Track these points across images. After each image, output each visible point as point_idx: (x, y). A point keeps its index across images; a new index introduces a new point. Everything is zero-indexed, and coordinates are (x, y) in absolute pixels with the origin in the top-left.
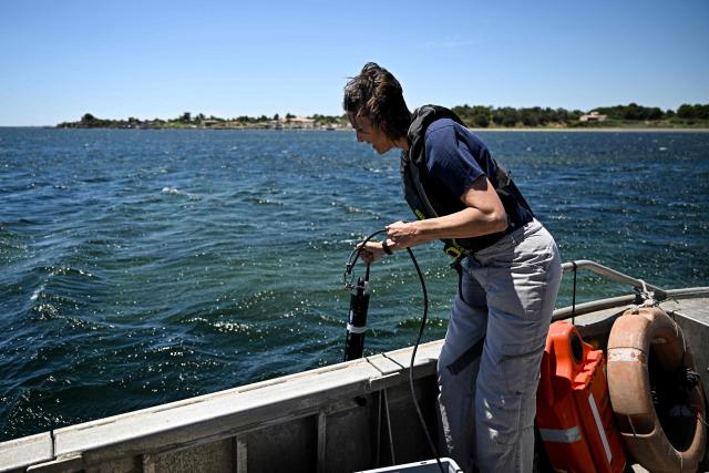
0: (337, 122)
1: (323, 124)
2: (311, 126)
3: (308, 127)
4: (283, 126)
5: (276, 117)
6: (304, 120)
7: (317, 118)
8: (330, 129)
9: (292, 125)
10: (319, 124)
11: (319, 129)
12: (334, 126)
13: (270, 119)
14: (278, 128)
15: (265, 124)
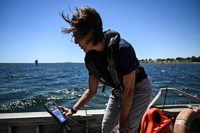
0: (165, 61)
1: (160, 61)
2: (157, 62)
3: (156, 62)
4: (148, 62)
5: (146, 60)
6: (154, 60)
7: (159, 60)
8: (163, 63)
9: (151, 62)
10: (159, 61)
11: (159, 63)
12: (164, 62)
13: (144, 60)
14: (147, 62)
15: (143, 61)
